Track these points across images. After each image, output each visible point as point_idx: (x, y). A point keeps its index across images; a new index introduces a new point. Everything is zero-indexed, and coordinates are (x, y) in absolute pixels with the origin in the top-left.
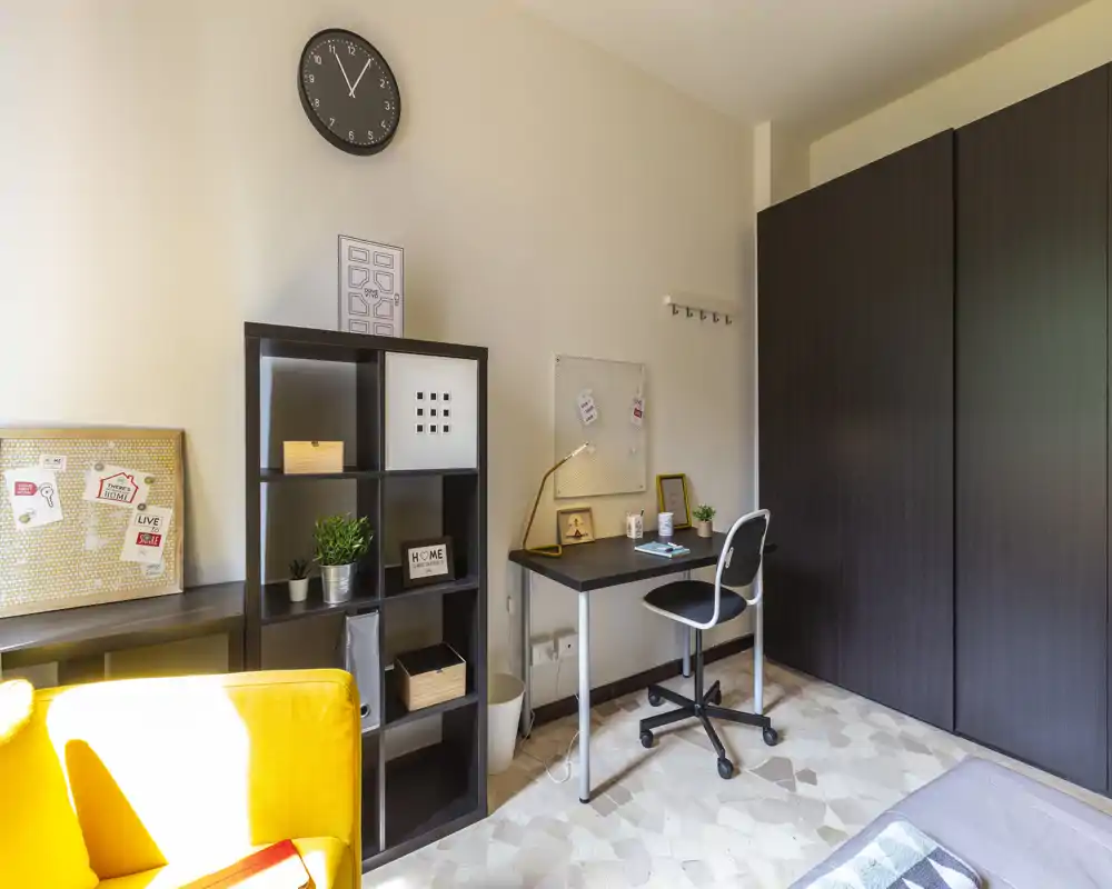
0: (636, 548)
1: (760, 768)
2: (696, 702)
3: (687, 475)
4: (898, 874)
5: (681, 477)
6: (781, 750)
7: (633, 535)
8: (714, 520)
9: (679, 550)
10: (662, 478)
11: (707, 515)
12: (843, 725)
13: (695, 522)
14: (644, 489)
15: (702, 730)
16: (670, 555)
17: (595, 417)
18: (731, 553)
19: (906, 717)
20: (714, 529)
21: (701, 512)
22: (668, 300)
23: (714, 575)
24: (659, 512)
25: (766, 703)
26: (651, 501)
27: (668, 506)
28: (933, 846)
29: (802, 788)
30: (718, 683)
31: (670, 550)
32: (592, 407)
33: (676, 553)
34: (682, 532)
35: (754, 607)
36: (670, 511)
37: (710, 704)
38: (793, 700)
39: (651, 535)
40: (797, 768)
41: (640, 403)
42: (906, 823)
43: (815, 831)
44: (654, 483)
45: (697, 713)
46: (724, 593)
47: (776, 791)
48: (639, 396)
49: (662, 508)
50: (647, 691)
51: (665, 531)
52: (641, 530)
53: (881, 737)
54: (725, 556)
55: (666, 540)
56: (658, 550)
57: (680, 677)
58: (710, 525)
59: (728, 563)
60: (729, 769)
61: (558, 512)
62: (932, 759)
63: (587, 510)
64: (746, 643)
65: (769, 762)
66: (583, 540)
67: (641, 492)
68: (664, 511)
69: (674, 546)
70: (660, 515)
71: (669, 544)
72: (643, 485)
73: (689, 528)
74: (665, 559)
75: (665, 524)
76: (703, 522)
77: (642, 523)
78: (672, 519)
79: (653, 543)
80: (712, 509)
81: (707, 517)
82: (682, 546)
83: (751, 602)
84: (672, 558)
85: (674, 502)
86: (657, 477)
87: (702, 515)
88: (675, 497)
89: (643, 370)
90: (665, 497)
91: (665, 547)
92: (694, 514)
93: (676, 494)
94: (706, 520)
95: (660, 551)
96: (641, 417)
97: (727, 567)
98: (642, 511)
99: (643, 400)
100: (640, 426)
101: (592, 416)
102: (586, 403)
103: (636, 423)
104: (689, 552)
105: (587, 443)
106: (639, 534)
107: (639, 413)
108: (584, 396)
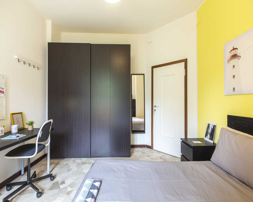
0: (1, 139)
1: (50, 189)
2: (27, 181)
3: (23, 112)
4: (89, 190)
5: (21, 113)
6: (56, 180)
8: (34, 124)
9: (21, 136)
10: (13, 114)
12: (70, 166)
13: (26, 126)
15: (31, 188)
16: (18, 138)
18: (41, 133)
19: (82, 158)
20: (34, 128)
21: (29, 122)
22: (16, 57)
23: (36, 141)
25: (50, 170)
26: (8, 121)
27: (15, 123)
28: (93, 180)
29: (62, 186)
30: (35, 171)
31: (18, 137)
34: (21, 130)
35: (47, 146)
36: (17, 124)
37: (33, 179)
38: (58, 166)
39: (9, 133)
40: (60, 183)
41: (3, 89)
42: (88, 179)
43: (66, 195)
44: (9, 116)
45: (28, 184)
46: (39, 145)
47: (55, 191)
48: (3, 87)
50: (5, 187)
51: (14, 131)
52: (3, 132)
53: (78, 165)
54: (39, 134)
55: (15, 134)
57: (21, 176)
58: (33, 126)
59: (40, 136)
60: (40, 194)
62: (88, 164)
64: (45, 156)
65: (52, 185)
67: (3, 119)
68: (14, 125)
69: (19, 135)
70: (12, 126)
71: (17, 135)
72: (4, 117)
73: (24, 129)
74: (17, 140)
75: (14, 129)
76: (30, 126)
77: (3, 130)
78: (17, 127)
79: (10, 136)
80: (34, 122)
81: (32, 124)
82: (23, 134)
83: (46, 145)
84: (19, 139)
85: (18, 121)
86: (11, 114)
87: (30, 124)
88: (18, 120)
89: (4, 77)
90: (14, 120)
91: (16, 136)
92: (27, 124)
93: (19, 119)
94: (31, 125)
95: (14, 138)
96: (3, 94)
97: (40, 137)
98: (4, 126)
99: (5, 88)
100: (3, 97)
103: (1, 96)
104: (26, 136)
106: (2, 134)
107: (2, 92)
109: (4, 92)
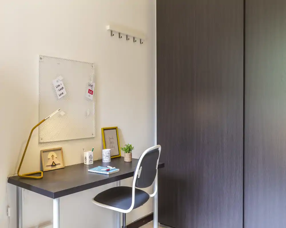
0: (89, 170)
3: (118, 127)
5: (115, 128)
7: (88, 163)
8: (133, 152)
9: (114, 170)
10: (105, 129)
11: (129, 149)
13: (122, 154)
14: (94, 136)
16: (108, 173)
17: (65, 93)
18: (141, 169)
20: (133, 158)
21: (126, 147)
22: (108, 27)
23: (132, 183)
24: (103, 148)
26: (99, 142)
27: (108, 145)
31: (108, 170)
32: (62, 88)
33: (111, 172)
34: (115, 160)
35: (153, 198)
36: (110, 148)
39: (99, 162)
41: (92, 86)
44: (100, 132)
48: (91, 82)
49: (105, 146)
51: (106, 159)
52: (92, 160)
54: (138, 172)
55: (106, 165)
56: (102, 171)
58: (131, 155)
59: (139, 175)
61: (41, 151)
63: (60, 149)
64: (149, 218)
66: (58, 167)
67: (92, 138)
68: (106, 148)
69: (111, 168)
70: (103, 150)
71: (108, 166)
72: (94, 134)
73: (120, 157)
74: (105, 175)
75: (106, 155)
76: (127, 153)
77: (92, 156)
78: (109, 152)
79: (99, 167)
80: (132, 146)
82: (115, 168)
83: (151, 196)
84: (109, 175)
85: (111, 143)
87: (126, 149)
88: (111, 140)
89: (94, 67)
90: (106, 140)
91: (105, 169)
92: (122, 149)
93: (113, 138)
94: (129, 152)
95: (103, 171)
96: (92, 94)
97: (139, 177)
98: (93, 149)
99: (94, 84)
100: (92, 99)
101: (63, 93)
102: (59, 85)
103: (90, 98)
104: (119, 171)
105: (59, 109)
106: (91, 162)
107: (91, 92)
108: (58, 81)
109: (93, 92)
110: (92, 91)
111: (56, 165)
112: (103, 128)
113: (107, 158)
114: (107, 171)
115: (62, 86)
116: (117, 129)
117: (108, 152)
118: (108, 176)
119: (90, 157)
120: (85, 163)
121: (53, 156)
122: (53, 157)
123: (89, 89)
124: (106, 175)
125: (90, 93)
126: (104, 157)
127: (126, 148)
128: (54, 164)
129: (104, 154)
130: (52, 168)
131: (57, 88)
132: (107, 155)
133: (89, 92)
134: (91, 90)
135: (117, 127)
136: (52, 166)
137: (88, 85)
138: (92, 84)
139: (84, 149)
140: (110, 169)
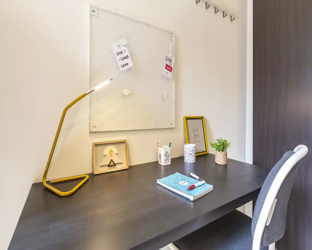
5: (201, 118)
7: (163, 163)
8: (228, 150)
9: (203, 189)
10: (188, 119)
11: (223, 146)
13: (212, 151)
14: (173, 126)
16: (191, 196)
17: (131, 65)
20: (228, 157)
24: (185, 143)
26: (180, 134)
27: (192, 139)
32: (127, 57)
33: (197, 192)
34: (201, 158)
36: (194, 143)
41: (171, 60)
44: (182, 122)
48: (170, 56)
49: (188, 140)
52: (170, 158)
58: (226, 155)
61: (93, 144)
63: (123, 142)
66: (118, 168)
67: (171, 128)
68: (189, 143)
70: (185, 146)
72: (173, 124)
76: (221, 151)
77: (169, 153)
78: (194, 149)
80: (228, 142)
81: (223, 148)
84: (193, 201)
85: (196, 136)
86: (184, 117)
88: (196, 133)
90: (190, 136)
92: (212, 145)
93: (198, 130)
94: (223, 151)
97: (267, 225)
98: (171, 143)
99: (173, 59)
100: (171, 78)
101: (127, 64)
102: (122, 52)
103: (167, 76)
104: (212, 189)
105: (110, 78)
106: (167, 161)
107: (169, 68)
108: (119, 46)
109: (172, 69)
110: (171, 67)
111: (115, 165)
112: (185, 117)
113: (191, 156)
114: (190, 190)
115: (127, 53)
116: (203, 119)
117: (192, 149)
118: (192, 204)
119: (166, 155)
120: (159, 163)
121: (111, 151)
122: (112, 153)
123: (167, 65)
124: (188, 202)
125: (168, 70)
126: (186, 155)
127: (218, 144)
128: (112, 164)
129: (186, 151)
130: (108, 169)
131: (119, 56)
132: (191, 153)
133: (166, 67)
134: (169, 66)
135: (203, 117)
136: (109, 166)
137: (165, 59)
138: (171, 58)
139: (158, 143)
140: (196, 185)
